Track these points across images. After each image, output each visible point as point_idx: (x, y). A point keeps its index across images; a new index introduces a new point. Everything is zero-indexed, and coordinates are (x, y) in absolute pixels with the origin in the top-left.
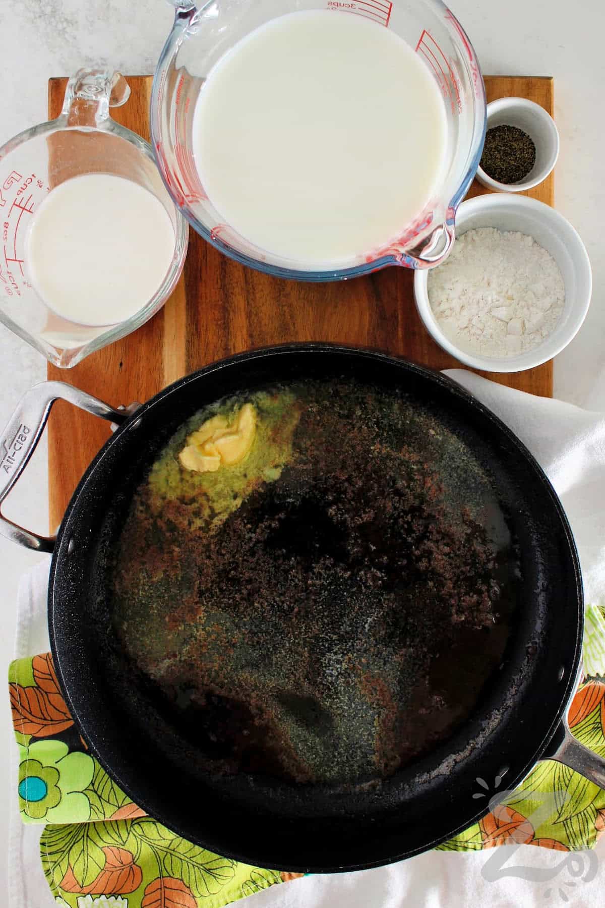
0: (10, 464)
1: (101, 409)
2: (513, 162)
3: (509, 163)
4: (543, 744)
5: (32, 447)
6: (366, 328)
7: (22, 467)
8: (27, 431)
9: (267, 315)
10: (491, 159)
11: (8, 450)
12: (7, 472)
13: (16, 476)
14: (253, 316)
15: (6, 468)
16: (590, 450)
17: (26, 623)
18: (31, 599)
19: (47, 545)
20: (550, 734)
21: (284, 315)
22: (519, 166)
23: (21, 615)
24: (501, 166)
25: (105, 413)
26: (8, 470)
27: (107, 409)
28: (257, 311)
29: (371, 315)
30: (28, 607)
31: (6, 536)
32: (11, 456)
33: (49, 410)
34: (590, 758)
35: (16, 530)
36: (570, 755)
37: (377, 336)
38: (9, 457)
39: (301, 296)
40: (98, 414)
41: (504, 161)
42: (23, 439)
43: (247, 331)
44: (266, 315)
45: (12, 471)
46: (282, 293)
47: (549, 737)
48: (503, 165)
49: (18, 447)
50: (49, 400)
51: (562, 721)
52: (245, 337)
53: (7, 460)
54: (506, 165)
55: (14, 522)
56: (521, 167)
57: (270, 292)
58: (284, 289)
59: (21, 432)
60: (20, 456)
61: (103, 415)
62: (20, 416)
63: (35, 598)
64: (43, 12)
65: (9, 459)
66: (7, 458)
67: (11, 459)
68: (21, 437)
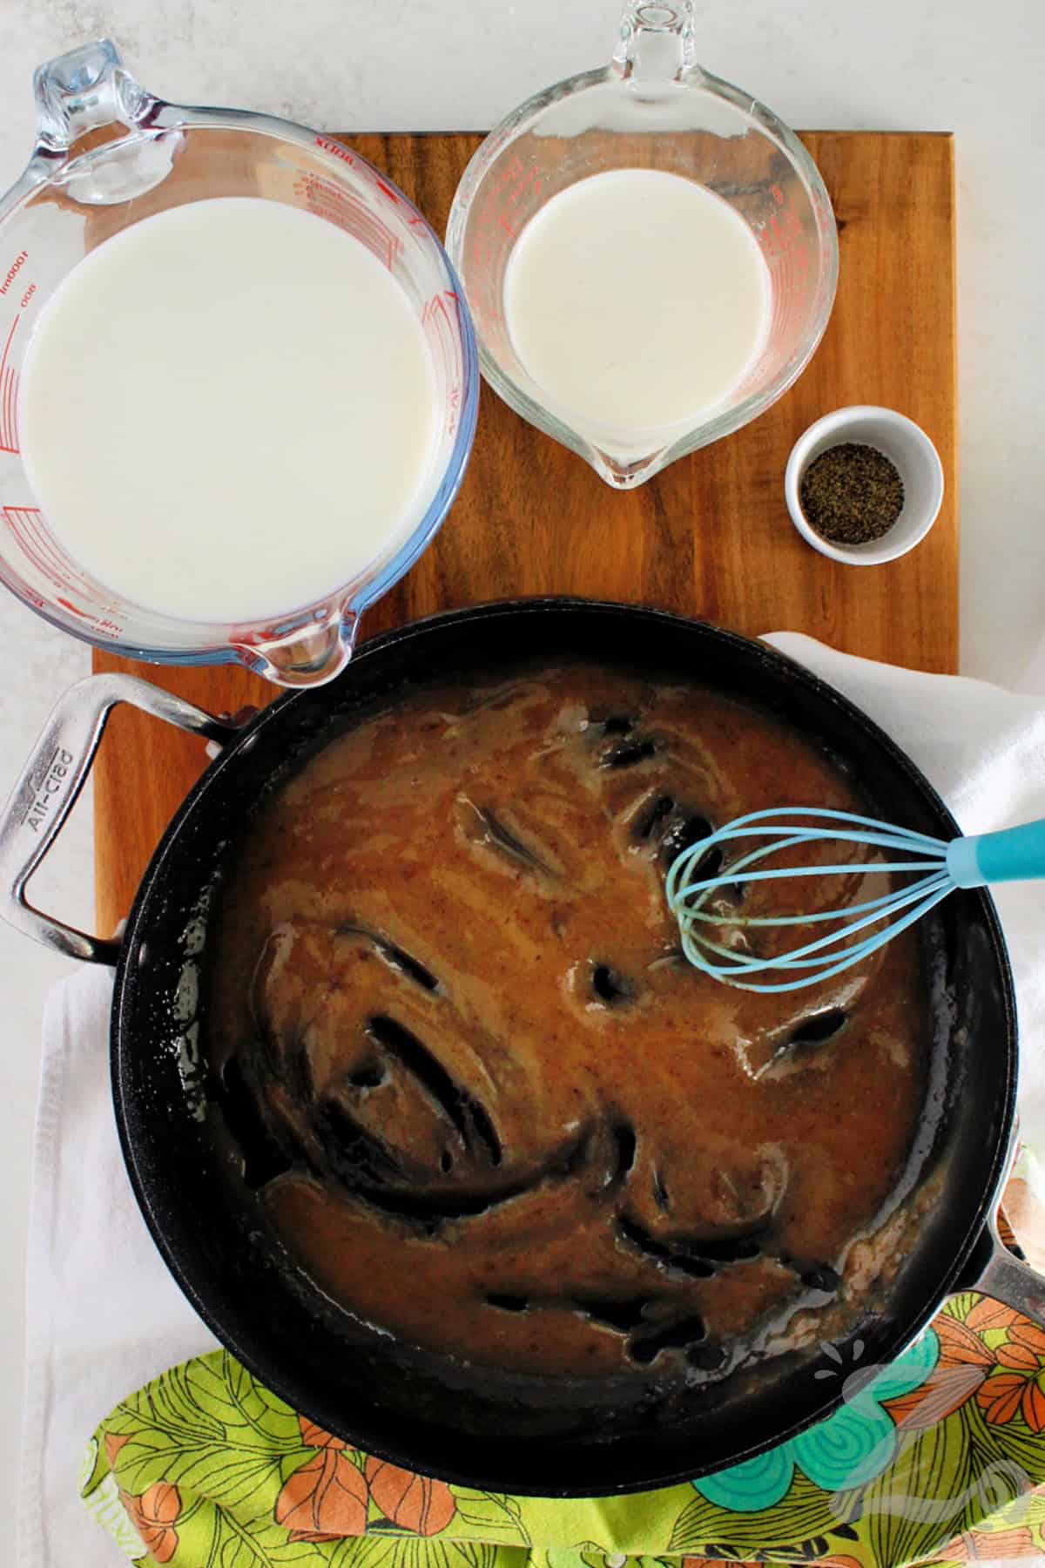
0: (39, 816)
1: (193, 718)
2: (856, 512)
3: (849, 511)
4: (957, 1264)
5: (77, 785)
6: (640, 562)
7: (60, 820)
8: (67, 758)
9: (470, 542)
10: (826, 490)
11: (37, 793)
12: (36, 830)
13: (51, 836)
14: (446, 543)
15: (34, 823)
16: (1025, 760)
17: (59, 1071)
18: (67, 1031)
19: (105, 952)
20: (967, 1247)
21: (498, 539)
22: (862, 524)
23: (48, 1058)
24: (836, 509)
25: (199, 725)
26: (38, 827)
27: (203, 718)
28: (451, 535)
29: (647, 540)
30: (60, 1045)
31: (37, 938)
32: (41, 802)
33: (105, 722)
34: (1036, 1287)
35: (52, 927)
36: (1001, 1283)
37: (658, 574)
38: (38, 804)
39: (528, 507)
40: (188, 726)
41: (844, 503)
42: (62, 772)
43: (436, 566)
44: (467, 540)
45: (43, 827)
46: (494, 503)
47: (965, 1251)
48: (839, 507)
49: (52, 786)
50: (103, 705)
51: (986, 1226)
52: (433, 578)
53: (35, 810)
54: (843, 510)
55: (49, 914)
56: (865, 526)
57: (474, 501)
58: (497, 496)
59: (57, 761)
60: (56, 801)
61: (196, 729)
62: (56, 731)
63: (74, 1029)
64: (79, 27)
65: (39, 808)
66: (34, 805)
67: (43, 807)
68: (57, 769)
